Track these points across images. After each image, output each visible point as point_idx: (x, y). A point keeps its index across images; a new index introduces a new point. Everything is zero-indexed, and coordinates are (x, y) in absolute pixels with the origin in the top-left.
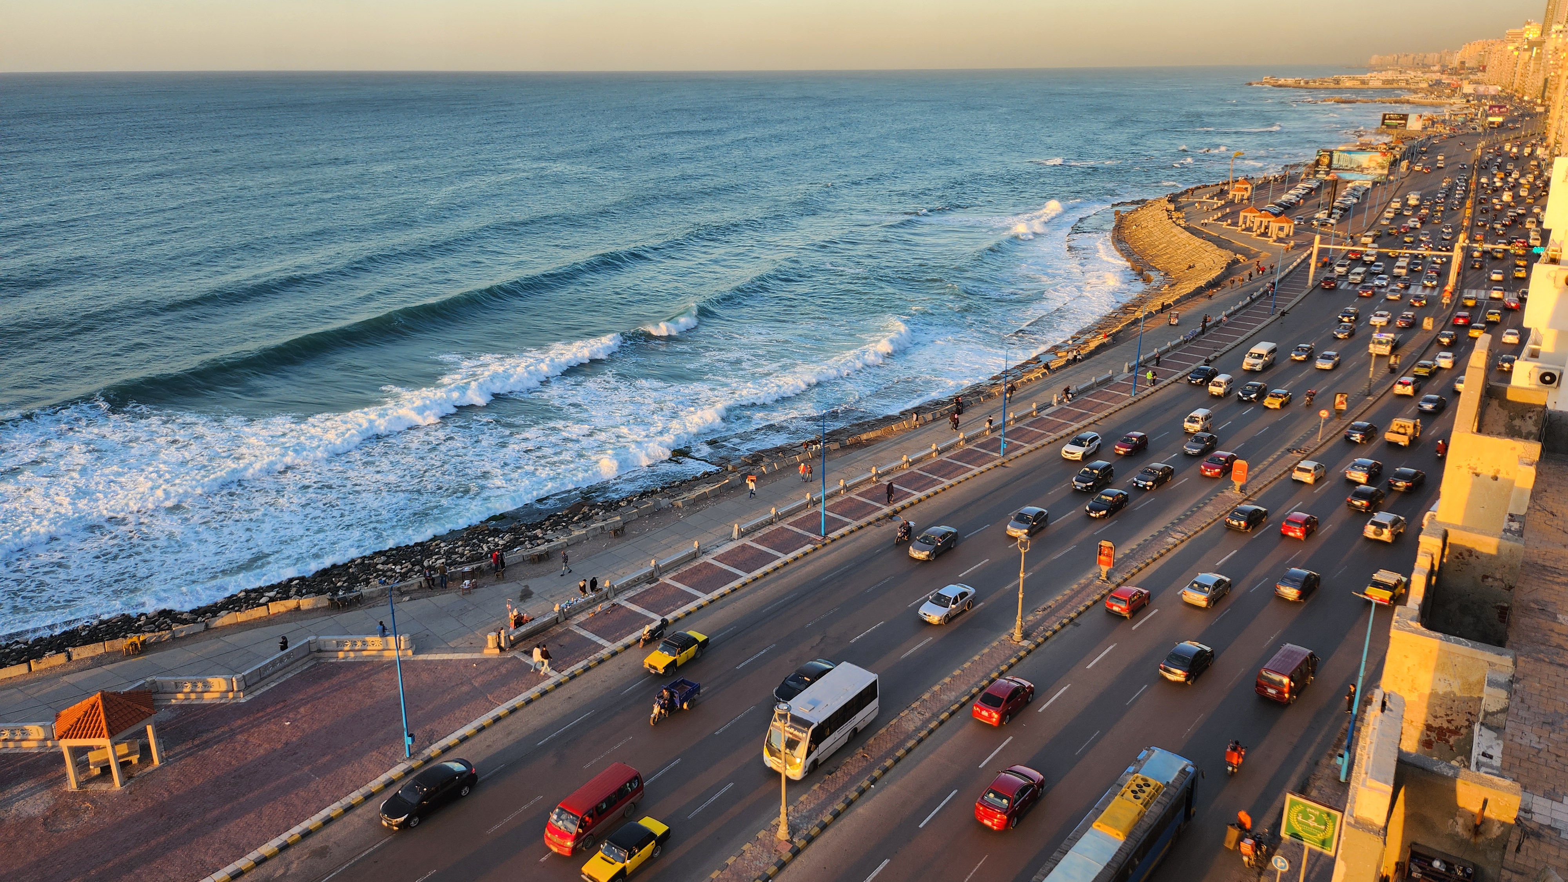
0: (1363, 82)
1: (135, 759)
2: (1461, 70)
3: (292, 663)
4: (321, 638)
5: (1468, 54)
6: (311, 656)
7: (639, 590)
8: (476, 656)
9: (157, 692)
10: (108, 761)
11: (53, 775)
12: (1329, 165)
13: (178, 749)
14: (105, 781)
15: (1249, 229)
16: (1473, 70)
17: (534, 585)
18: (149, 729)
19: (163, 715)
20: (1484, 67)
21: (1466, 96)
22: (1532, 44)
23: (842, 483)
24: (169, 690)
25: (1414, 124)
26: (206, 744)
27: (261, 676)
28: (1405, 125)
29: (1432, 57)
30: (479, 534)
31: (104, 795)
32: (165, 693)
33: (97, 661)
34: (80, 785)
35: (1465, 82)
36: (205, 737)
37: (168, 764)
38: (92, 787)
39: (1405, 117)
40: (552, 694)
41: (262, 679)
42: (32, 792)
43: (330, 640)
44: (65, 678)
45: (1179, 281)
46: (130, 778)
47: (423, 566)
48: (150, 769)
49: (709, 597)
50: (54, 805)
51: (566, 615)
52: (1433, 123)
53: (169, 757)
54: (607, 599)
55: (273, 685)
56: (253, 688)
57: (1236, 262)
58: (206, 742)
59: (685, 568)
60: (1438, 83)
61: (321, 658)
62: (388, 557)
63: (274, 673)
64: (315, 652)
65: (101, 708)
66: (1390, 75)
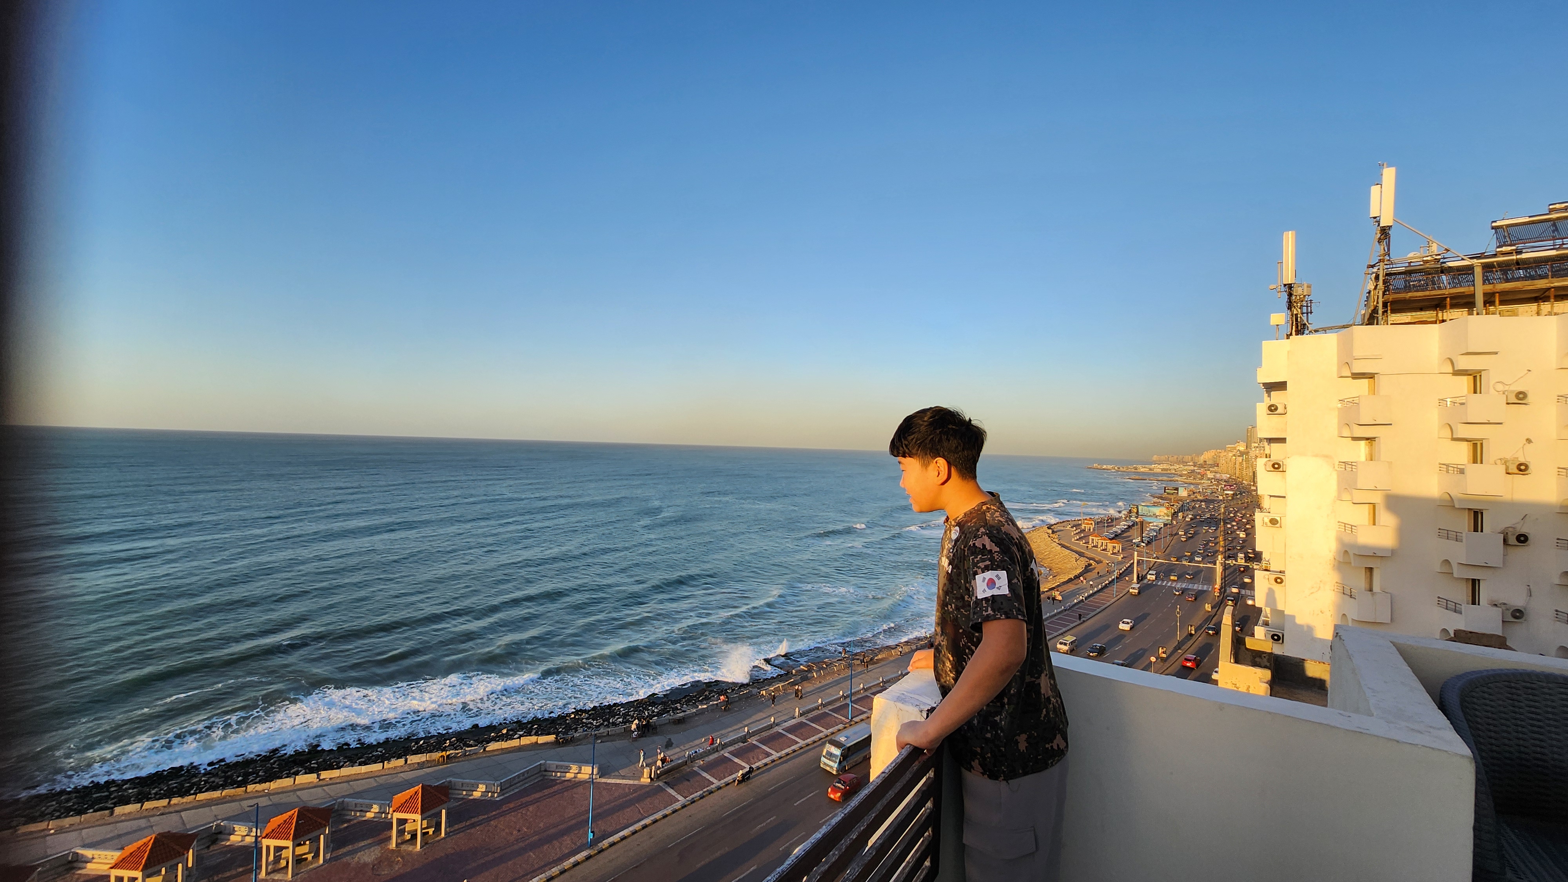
0: (1150, 469)
1: (431, 831)
2: (1204, 465)
3: (529, 777)
4: (548, 762)
5: (1207, 456)
6: (540, 774)
7: (736, 746)
8: (636, 782)
9: (451, 789)
10: (416, 830)
11: (382, 836)
12: (1137, 513)
13: (456, 827)
14: (412, 845)
15: (1096, 546)
16: (1213, 466)
17: (674, 738)
18: (444, 811)
19: (453, 804)
20: (1218, 464)
21: (1209, 479)
22: (1242, 454)
23: (862, 686)
24: (458, 788)
25: (1183, 493)
26: (473, 826)
27: (511, 784)
28: (1178, 493)
29: (1187, 458)
30: (644, 704)
31: (410, 854)
32: (455, 789)
33: (421, 765)
34: (397, 845)
35: (1208, 472)
36: (473, 820)
37: (449, 836)
38: (404, 847)
39: (1177, 489)
40: (680, 812)
41: (511, 786)
42: (369, 846)
43: (552, 764)
44: (402, 775)
45: (1058, 574)
46: (426, 843)
47: (609, 722)
48: (439, 838)
49: (778, 755)
50: (381, 857)
51: (692, 759)
52: (1194, 493)
53: (451, 832)
54: (717, 751)
55: (517, 790)
56: (505, 791)
57: (1090, 565)
58: (473, 824)
59: (764, 734)
60: (1193, 471)
61: (546, 775)
62: (590, 715)
63: (519, 782)
64: (542, 771)
65: (420, 794)
66: (1165, 466)
